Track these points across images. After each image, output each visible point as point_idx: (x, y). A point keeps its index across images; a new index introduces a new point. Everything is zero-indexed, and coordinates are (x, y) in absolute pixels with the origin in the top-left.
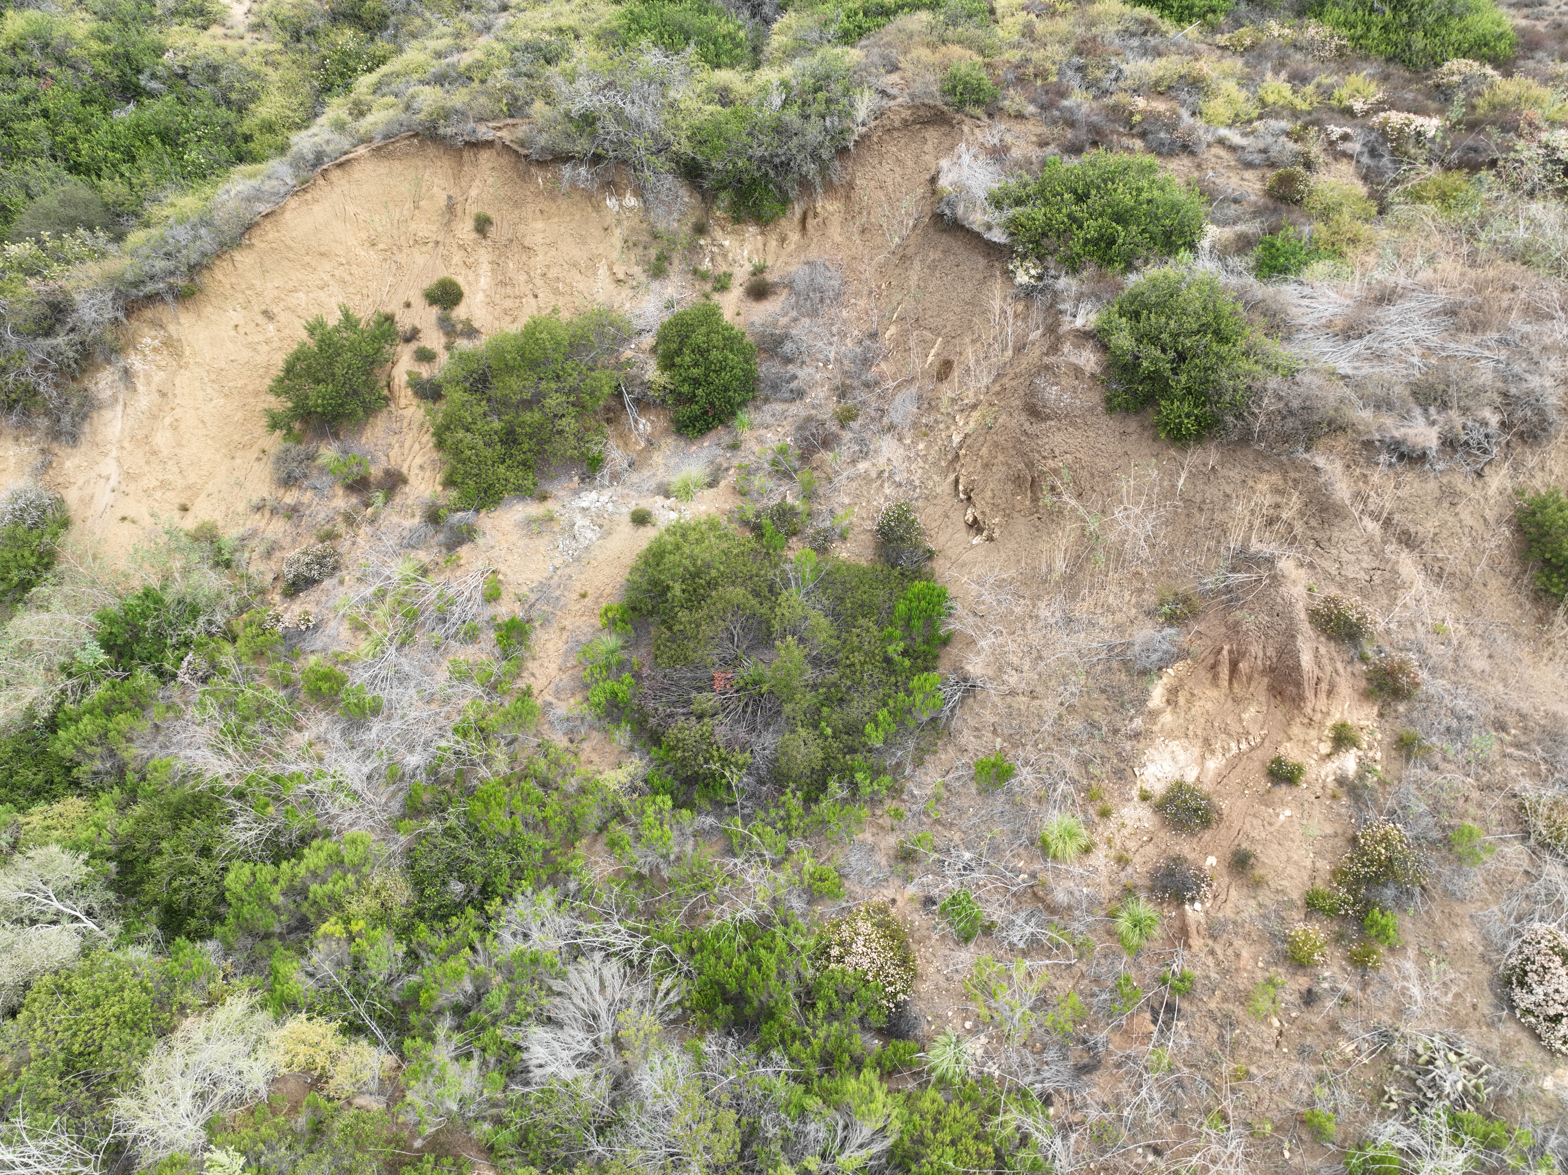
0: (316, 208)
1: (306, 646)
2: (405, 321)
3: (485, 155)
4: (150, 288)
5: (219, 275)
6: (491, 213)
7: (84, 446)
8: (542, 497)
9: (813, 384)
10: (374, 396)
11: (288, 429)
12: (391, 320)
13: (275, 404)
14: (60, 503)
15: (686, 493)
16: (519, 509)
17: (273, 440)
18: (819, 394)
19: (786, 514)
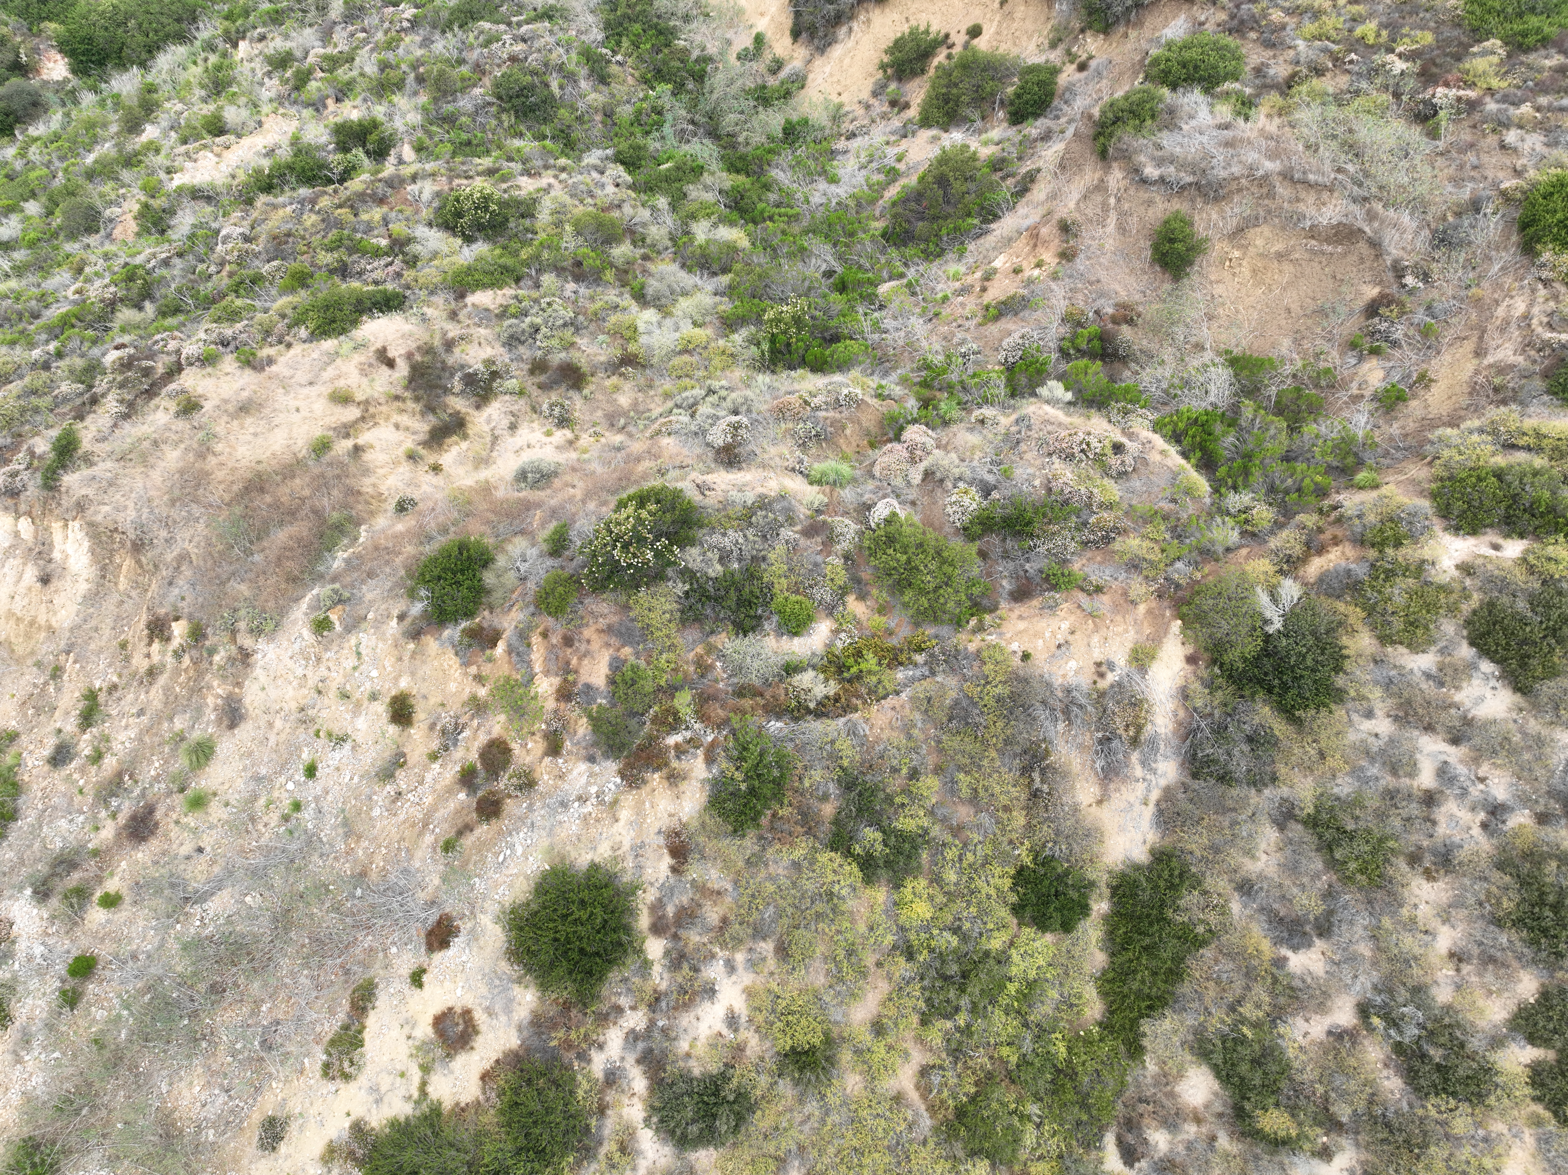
1: (838, 158)
2: (953, 38)
7: (824, 58)
8: (946, 131)
9: (1065, 115)
10: (917, 66)
11: (885, 71)
12: (947, 36)
13: (886, 59)
14: (805, 78)
15: (986, 144)
16: (934, 132)
17: (880, 75)
18: (1063, 120)
19: (1003, 160)
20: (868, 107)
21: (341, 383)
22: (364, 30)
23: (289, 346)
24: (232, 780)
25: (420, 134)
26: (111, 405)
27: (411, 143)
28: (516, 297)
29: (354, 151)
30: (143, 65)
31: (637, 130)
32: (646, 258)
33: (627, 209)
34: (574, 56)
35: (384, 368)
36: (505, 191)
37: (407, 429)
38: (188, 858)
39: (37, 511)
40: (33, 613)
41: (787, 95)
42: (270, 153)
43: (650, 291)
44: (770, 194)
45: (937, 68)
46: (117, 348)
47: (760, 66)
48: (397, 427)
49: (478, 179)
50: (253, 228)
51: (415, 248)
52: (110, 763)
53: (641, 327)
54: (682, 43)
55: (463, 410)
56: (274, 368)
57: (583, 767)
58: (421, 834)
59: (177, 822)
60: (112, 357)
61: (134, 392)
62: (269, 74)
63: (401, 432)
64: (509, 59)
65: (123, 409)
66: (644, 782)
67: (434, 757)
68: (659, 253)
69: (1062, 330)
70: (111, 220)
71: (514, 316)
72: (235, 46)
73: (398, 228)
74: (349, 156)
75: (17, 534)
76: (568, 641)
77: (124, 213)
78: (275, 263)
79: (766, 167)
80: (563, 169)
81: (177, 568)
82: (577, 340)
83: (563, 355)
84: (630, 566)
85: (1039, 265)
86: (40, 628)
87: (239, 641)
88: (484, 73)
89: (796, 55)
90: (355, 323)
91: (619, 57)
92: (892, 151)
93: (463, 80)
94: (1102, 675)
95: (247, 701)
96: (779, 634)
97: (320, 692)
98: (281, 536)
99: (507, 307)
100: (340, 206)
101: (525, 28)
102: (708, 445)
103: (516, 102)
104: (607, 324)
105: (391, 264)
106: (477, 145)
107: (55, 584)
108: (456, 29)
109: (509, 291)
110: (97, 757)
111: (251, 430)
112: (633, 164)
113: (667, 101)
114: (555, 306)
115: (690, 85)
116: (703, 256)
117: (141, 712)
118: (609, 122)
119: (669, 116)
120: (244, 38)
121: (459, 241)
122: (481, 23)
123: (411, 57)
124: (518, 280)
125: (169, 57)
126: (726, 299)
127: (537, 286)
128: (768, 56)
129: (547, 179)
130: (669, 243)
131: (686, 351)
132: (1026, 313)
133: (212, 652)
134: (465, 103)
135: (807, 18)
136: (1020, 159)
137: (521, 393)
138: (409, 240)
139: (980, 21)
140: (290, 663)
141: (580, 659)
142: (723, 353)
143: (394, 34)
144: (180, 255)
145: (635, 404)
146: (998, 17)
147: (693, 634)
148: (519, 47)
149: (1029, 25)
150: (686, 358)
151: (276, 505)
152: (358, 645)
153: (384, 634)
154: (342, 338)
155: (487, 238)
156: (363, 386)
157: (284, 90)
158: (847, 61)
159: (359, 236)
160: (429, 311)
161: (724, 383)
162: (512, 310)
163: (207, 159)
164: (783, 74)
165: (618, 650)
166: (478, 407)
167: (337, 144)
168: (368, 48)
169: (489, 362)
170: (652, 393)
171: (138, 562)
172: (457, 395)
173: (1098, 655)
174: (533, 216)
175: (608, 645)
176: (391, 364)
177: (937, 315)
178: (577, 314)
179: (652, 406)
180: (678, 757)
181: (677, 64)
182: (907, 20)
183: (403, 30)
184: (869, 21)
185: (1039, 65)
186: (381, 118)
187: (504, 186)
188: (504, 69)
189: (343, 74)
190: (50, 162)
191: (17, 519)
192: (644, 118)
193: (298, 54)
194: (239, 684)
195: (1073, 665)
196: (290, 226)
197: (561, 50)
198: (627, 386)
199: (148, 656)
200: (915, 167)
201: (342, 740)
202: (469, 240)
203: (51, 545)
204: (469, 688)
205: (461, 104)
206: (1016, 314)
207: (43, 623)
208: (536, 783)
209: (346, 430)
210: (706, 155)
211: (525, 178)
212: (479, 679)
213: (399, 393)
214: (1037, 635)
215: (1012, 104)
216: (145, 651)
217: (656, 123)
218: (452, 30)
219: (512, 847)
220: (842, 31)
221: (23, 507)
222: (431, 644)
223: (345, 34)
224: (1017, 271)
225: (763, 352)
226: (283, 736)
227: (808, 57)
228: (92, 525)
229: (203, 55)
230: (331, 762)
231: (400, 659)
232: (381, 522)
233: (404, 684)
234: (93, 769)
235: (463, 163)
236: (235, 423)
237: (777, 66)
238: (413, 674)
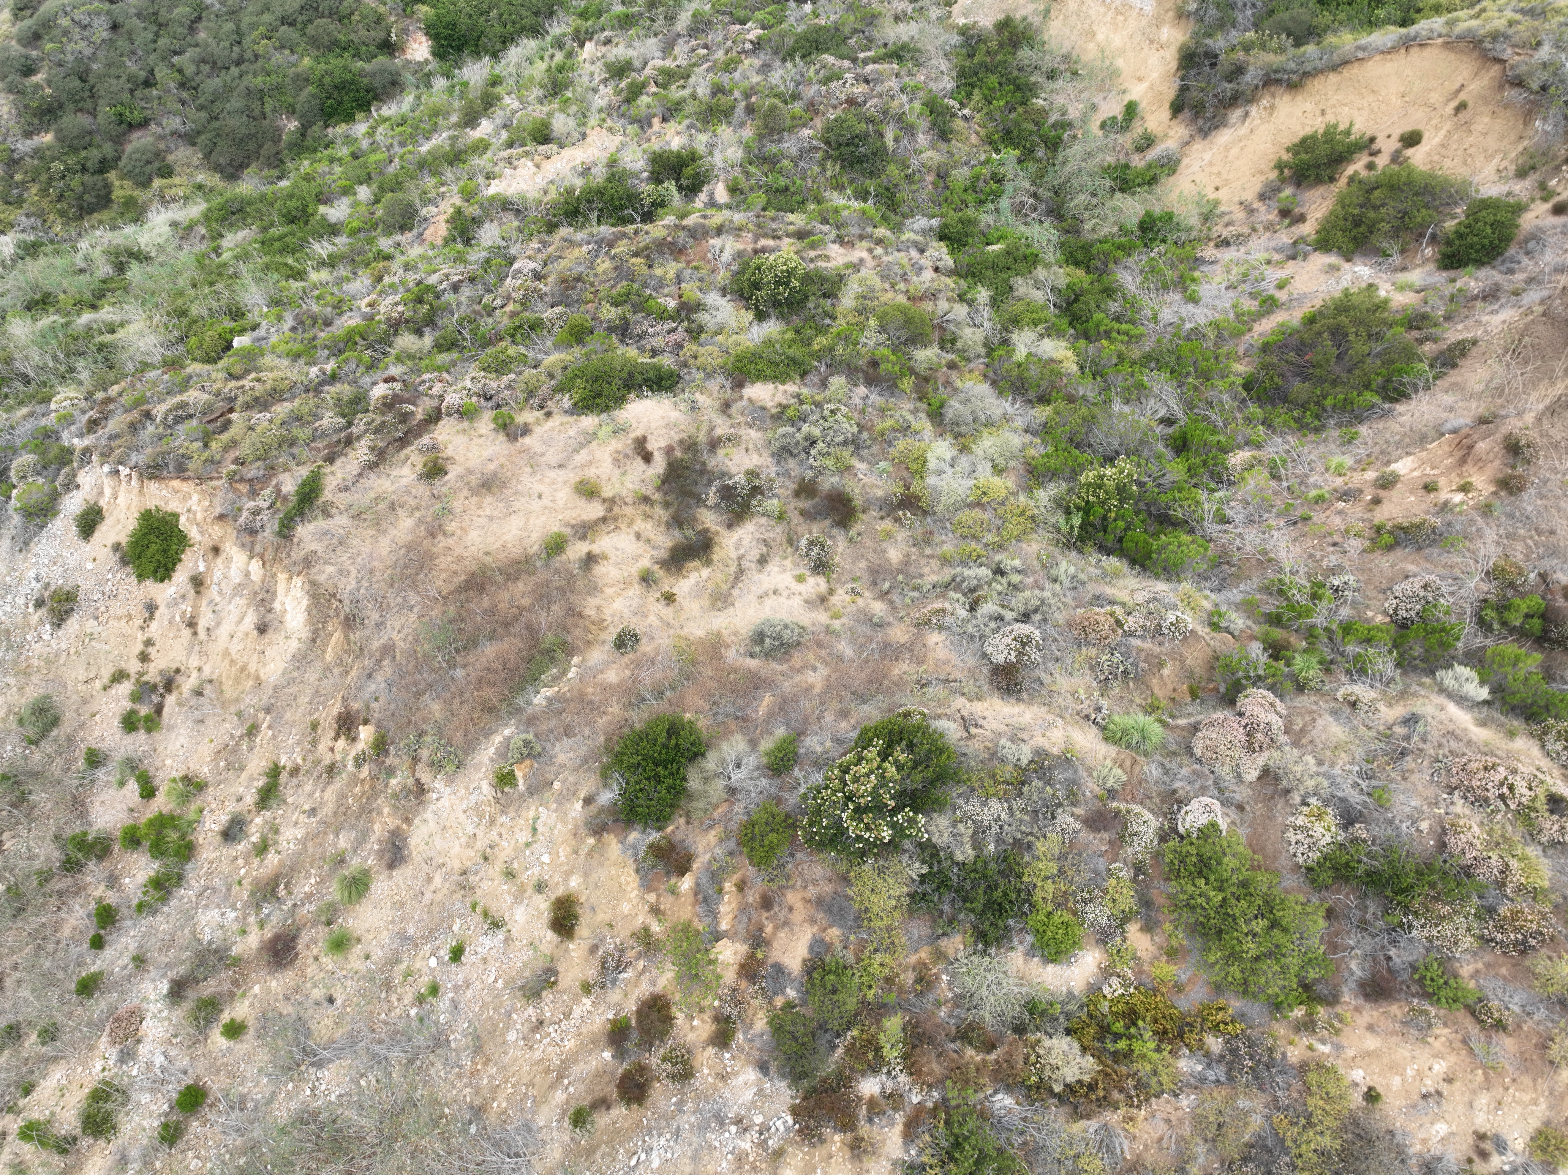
0: (1389, 65)
1: (1202, 268)
2: (1380, 144)
3: (1496, 69)
4: (1278, 76)
5: (1316, 82)
6: (1471, 104)
7: (1206, 142)
8: (1348, 260)
9: (1523, 270)
10: (1325, 173)
11: (1282, 172)
12: (1372, 140)
13: (1286, 157)
14: (1178, 161)
15: (1401, 288)
16: (1332, 259)
17: (1273, 175)
18: (1520, 277)
19: (1424, 317)
20: (1250, 211)
21: (591, 473)
22: (706, 47)
23: (549, 414)
24: (378, 930)
25: (737, 172)
26: (361, 451)
27: (726, 181)
28: (798, 396)
29: (666, 184)
30: (495, 56)
31: (970, 198)
32: (952, 366)
33: (943, 305)
34: (917, 105)
35: (639, 461)
36: (812, 261)
37: (648, 541)
38: (317, 1004)
39: (269, 555)
40: (245, 659)
41: (1153, 181)
42: (586, 172)
43: (950, 413)
44: (1110, 303)
45: (1351, 179)
46: (386, 381)
47: (1126, 140)
48: (638, 536)
49: (787, 240)
50: (545, 265)
51: (703, 317)
52: (272, 859)
53: (932, 464)
54: (1041, 102)
55: (713, 528)
56: (527, 440)
57: (751, 1075)
58: (553, 1086)
59: (316, 959)
60: (380, 391)
61: (389, 438)
62: (605, 81)
63: (641, 544)
64: (847, 101)
65: (373, 458)
66: (822, 1141)
67: (587, 988)
68: (968, 360)
69: (1485, 587)
70: (426, 220)
71: (792, 422)
72: (582, 45)
73: (690, 289)
74: (660, 188)
75: (247, 574)
76: (767, 903)
77: (439, 213)
78: (558, 310)
79: (1111, 265)
80: (880, 242)
81: (379, 661)
82: (855, 462)
83: (835, 479)
84: (859, 838)
85: (1465, 488)
86: (249, 675)
87: (417, 775)
88: (817, 113)
89: (1172, 133)
90: (620, 401)
91: (966, 111)
92: (1274, 275)
93: (793, 118)
94: (1484, 1155)
95: (413, 841)
96: (1030, 953)
97: (486, 859)
98: (489, 651)
99: (786, 407)
100: (636, 254)
101: (870, 67)
102: (985, 655)
103: (845, 150)
104: (892, 450)
105: (674, 330)
106: (794, 193)
107: (270, 635)
108: (798, 59)
109: (791, 388)
110: (262, 849)
111: (488, 512)
112: (959, 241)
113: (1010, 169)
114: (838, 416)
115: (1041, 153)
116: (1020, 378)
117: (313, 812)
118: (941, 184)
119: (1009, 187)
120: (591, 39)
121: (750, 316)
122: (825, 56)
123: (746, 84)
124: (804, 374)
125: (519, 50)
126: (1037, 440)
127: (824, 384)
128: (1137, 129)
129: (860, 252)
130: (982, 351)
131: (978, 504)
132: (1435, 551)
133: (391, 772)
134: (790, 145)
135: (1194, 94)
136: (1448, 318)
137: (781, 518)
138: (699, 307)
139: (1420, 127)
140: (462, 817)
141: (776, 928)
142: (1022, 514)
143: (735, 54)
144: (472, 280)
145: (907, 561)
146: (1448, 126)
147: (920, 928)
148: (860, 89)
149: (1492, 143)
150: (977, 513)
151: (491, 612)
152: (536, 819)
153: (565, 814)
154: (604, 416)
155: (781, 317)
156: (614, 479)
157: (616, 100)
158: (1234, 151)
159: (648, 292)
160: (700, 398)
161: (1017, 563)
162: (791, 412)
163: (526, 167)
164: (1153, 154)
165: (824, 930)
166: (730, 526)
167: (652, 173)
168: (705, 66)
169: (752, 474)
170: (928, 551)
171: (347, 637)
172: (710, 508)
173: (1482, 1121)
174: (836, 297)
175: (812, 921)
176: (647, 458)
177: (1306, 519)
178: (861, 427)
179: (926, 570)
180: (870, 1120)
181: (1031, 126)
182: (1323, 113)
183: (744, 51)
184: (1272, 107)
185: (1498, 200)
186: (701, 149)
187: (812, 254)
188: (839, 111)
189: (675, 93)
190: (391, 145)
191: (251, 558)
192: (981, 184)
193: (637, 64)
194: (408, 821)
195: (1441, 1128)
196: (581, 269)
197: (904, 98)
198: (901, 535)
199: (332, 749)
200: (1301, 299)
201: (496, 925)
202: (761, 316)
203: (274, 594)
204: (643, 918)
205: (786, 145)
206: (1420, 549)
207: (252, 671)
208: (692, 1075)
209: (585, 530)
210: (1044, 240)
211: (836, 247)
212: (655, 911)
213: (649, 493)
214: (1394, 1068)
215: (1449, 243)
216: (330, 744)
217: (992, 193)
218: (793, 59)
219: (649, 1150)
220: (1236, 114)
221: (258, 548)
222: (613, 845)
223: (686, 48)
224: (1429, 488)
225: (1072, 527)
226: (439, 897)
227: (1186, 138)
228: (313, 583)
229: (551, 51)
230: (479, 950)
231: (576, 852)
232: (597, 655)
233: (575, 882)
234: (256, 861)
235: (773, 219)
236: (474, 499)
237: (1147, 142)
238: (586, 875)
